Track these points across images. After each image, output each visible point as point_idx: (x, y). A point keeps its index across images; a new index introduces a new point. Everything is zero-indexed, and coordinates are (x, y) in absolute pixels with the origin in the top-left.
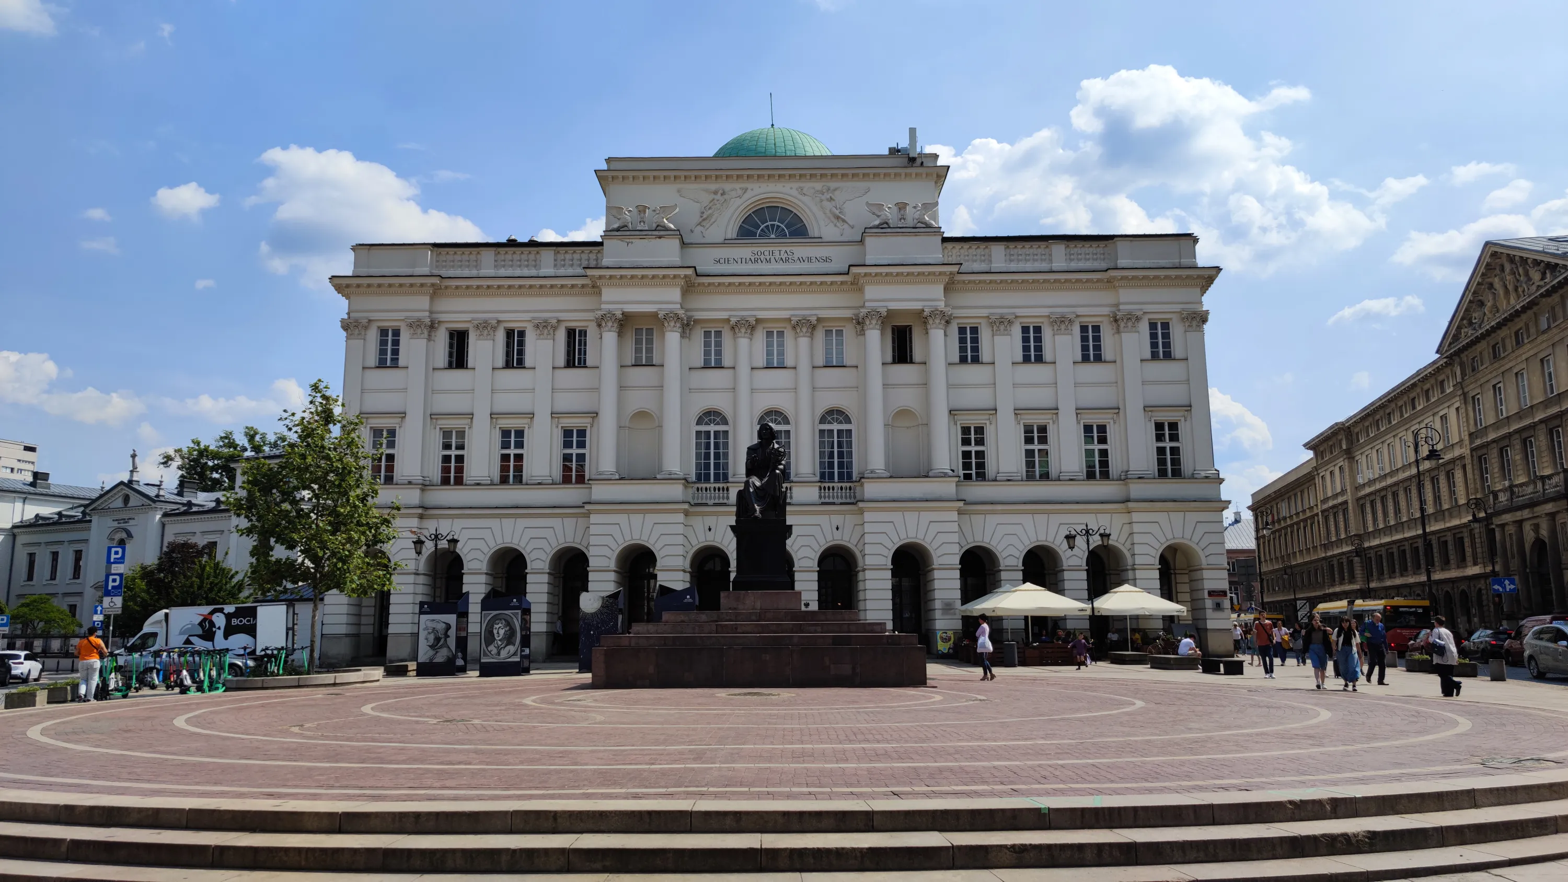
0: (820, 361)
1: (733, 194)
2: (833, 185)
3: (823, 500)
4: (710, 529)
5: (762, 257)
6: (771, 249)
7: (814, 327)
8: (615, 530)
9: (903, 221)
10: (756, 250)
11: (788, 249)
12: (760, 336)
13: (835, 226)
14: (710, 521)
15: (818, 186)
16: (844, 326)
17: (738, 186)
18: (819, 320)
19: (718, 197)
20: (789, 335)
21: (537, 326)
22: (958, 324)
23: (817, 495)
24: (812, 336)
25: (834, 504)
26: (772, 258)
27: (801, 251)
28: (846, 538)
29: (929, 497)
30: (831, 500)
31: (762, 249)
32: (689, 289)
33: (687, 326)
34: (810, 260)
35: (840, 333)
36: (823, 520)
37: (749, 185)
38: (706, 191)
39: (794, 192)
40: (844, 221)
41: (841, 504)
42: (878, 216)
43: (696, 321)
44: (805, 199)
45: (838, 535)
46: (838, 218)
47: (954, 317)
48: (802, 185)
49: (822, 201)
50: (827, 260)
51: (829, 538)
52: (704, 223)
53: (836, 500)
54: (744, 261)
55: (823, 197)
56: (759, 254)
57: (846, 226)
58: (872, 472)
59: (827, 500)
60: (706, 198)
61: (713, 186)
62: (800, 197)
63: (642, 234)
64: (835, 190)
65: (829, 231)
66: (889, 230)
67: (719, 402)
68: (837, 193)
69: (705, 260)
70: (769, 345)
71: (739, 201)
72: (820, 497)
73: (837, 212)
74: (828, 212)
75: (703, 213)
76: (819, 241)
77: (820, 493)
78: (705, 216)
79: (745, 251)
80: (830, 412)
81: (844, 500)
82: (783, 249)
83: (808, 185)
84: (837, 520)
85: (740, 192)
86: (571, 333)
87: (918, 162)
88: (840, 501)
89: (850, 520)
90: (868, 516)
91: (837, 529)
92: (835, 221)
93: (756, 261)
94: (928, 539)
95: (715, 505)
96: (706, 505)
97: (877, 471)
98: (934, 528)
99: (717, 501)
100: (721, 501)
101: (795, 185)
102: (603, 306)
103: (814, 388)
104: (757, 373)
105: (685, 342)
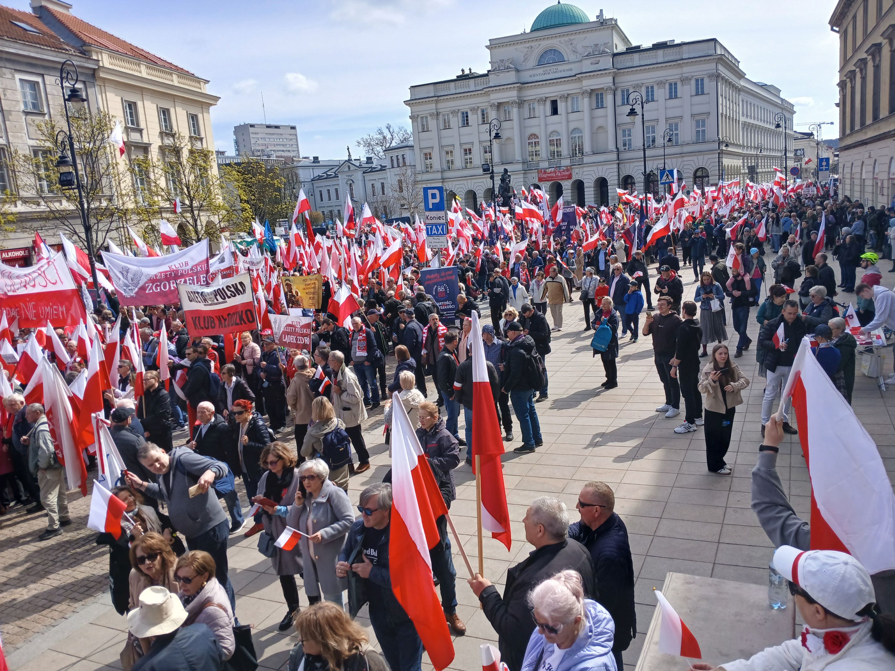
0: (570, 111)
2: (572, 37)
3: (572, 164)
5: (547, 73)
6: (550, 68)
9: (596, 51)
10: (545, 69)
11: (557, 67)
13: (574, 55)
14: (533, 175)
15: (567, 38)
16: (579, 96)
17: (537, 43)
18: (569, 95)
20: (559, 102)
21: (471, 110)
22: (621, 89)
23: (569, 162)
24: (567, 102)
26: (550, 72)
27: (561, 68)
28: (581, 177)
29: (607, 160)
31: (547, 69)
32: (520, 89)
33: (520, 103)
34: (564, 71)
35: (577, 98)
37: (541, 43)
38: (525, 47)
39: (558, 43)
41: (578, 165)
42: (587, 51)
43: (525, 102)
44: (562, 45)
45: (578, 176)
46: (575, 51)
47: (619, 88)
48: (560, 39)
49: (568, 45)
50: (571, 70)
51: (575, 178)
52: (525, 61)
53: (576, 164)
54: (540, 75)
55: (569, 43)
56: (545, 71)
57: (577, 55)
60: (525, 51)
61: (527, 45)
62: (560, 45)
63: (502, 71)
65: (572, 58)
66: (591, 57)
67: (535, 131)
68: (574, 40)
69: (526, 76)
70: (552, 106)
71: (538, 49)
73: (574, 49)
75: (524, 57)
76: (568, 63)
77: (571, 162)
79: (541, 71)
80: (574, 129)
82: (555, 68)
83: (562, 39)
84: (577, 170)
86: (483, 111)
87: (604, 23)
88: (578, 163)
89: (582, 170)
90: (586, 169)
91: (577, 174)
92: (573, 53)
93: (543, 75)
95: (535, 169)
97: (589, 151)
98: (609, 171)
100: (537, 168)
101: (558, 40)
102: (491, 101)
103: (568, 122)
104: (548, 118)
105: (521, 110)
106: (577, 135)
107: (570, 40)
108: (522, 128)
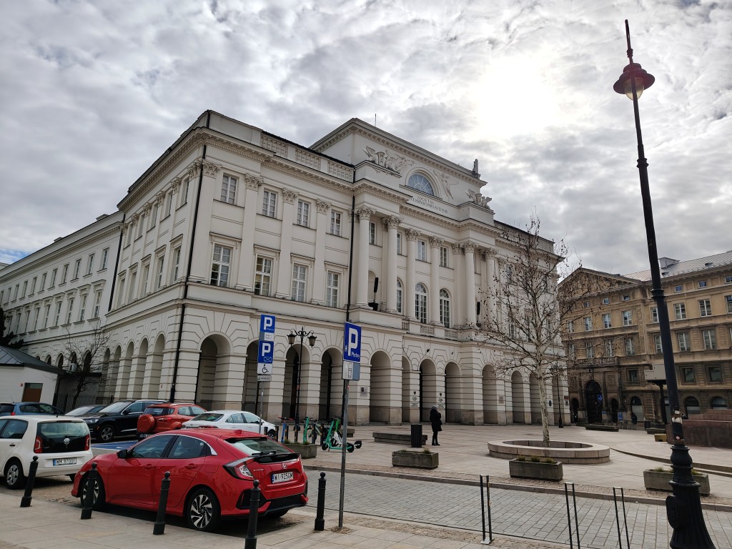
1: (409, 163)
2: (446, 175)
5: (422, 201)
6: (425, 198)
9: (479, 203)
10: (419, 196)
13: (446, 194)
15: (441, 173)
16: (448, 247)
17: (411, 159)
19: (403, 161)
20: (427, 246)
23: (443, 334)
27: (436, 203)
34: (440, 209)
35: (445, 250)
37: (416, 161)
38: (399, 156)
39: (432, 172)
40: (450, 194)
42: (472, 197)
44: (436, 177)
46: (448, 191)
48: (435, 169)
49: (443, 181)
50: (446, 211)
51: (449, 358)
54: (415, 200)
55: (443, 179)
56: (420, 198)
57: (450, 197)
61: (401, 155)
63: (384, 169)
64: (447, 177)
65: (444, 196)
66: (476, 206)
67: (402, 276)
68: (448, 179)
70: (419, 248)
73: (448, 188)
74: (444, 187)
79: (415, 195)
82: (430, 200)
85: (411, 163)
86: (333, 214)
91: (452, 354)
93: (419, 202)
101: (433, 169)
107: (444, 176)
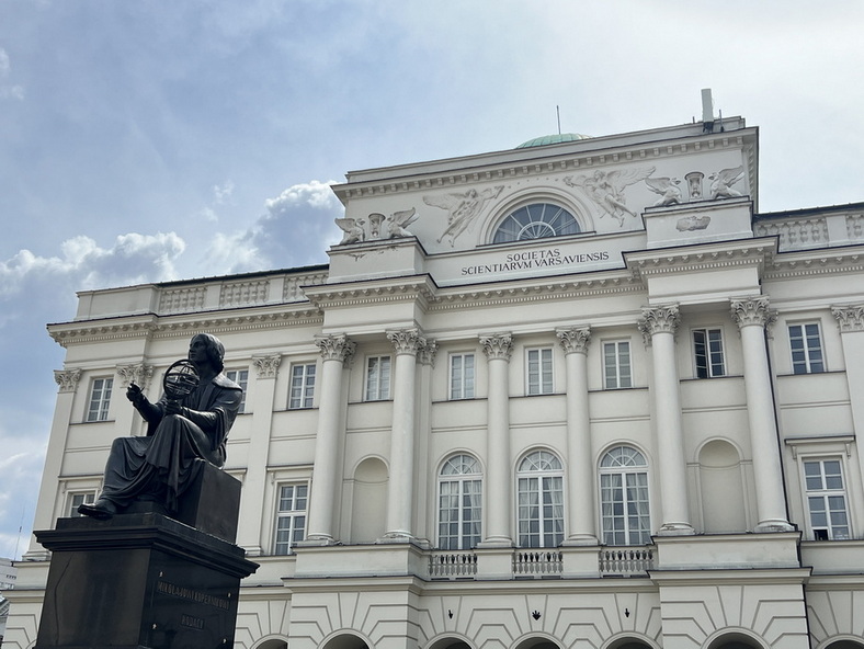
0: (598, 384)
1: (488, 195)
2: (607, 170)
3: (605, 572)
4: (451, 615)
5: (520, 262)
6: (531, 251)
7: (587, 340)
8: (319, 615)
9: (696, 195)
10: (513, 253)
11: (552, 249)
12: (520, 358)
13: (613, 216)
14: (452, 603)
15: (589, 173)
16: (630, 338)
17: (491, 186)
18: (593, 331)
19: (469, 199)
20: (556, 352)
21: (258, 365)
22: (788, 322)
23: (597, 564)
24: (586, 353)
25: (620, 577)
26: (533, 263)
27: (567, 250)
28: (640, 628)
29: (756, 564)
30: (617, 572)
31: (520, 252)
32: (426, 304)
33: (426, 350)
34: (580, 259)
35: (624, 346)
36: (605, 600)
37: (506, 183)
38: (455, 195)
39: (561, 184)
40: (623, 209)
41: (632, 577)
42: (663, 194)
43: (440, 345)
44: (574, 190)
45: (628, 624)
46: (615, 206)
47: (780, 314)
48: (569, 174)
49: (594, 189)
50: (603, 256)
51: (615, 629)
52: (452, 231)
53: (623, 572)
54: (498, 268)
55: (596, 185)
56: (517, 258)
57: (626, 215)
58: (670, 527)
59: (611, 572)
60: (455, 203)
61: (463, 190)
62: (569, 189)
63: (373, 246)
64: (610, 174)
65: (605, 223)
66: (677, 207)
67: (470, 442)
68: (614, 177)
69: (449, 272)
70: (533, 367)
71: (494, 202)
72: (602, 568)
73: (614, 200)
74: (602, 200)
75: (451, 219)
76: (593, 236)
77: (601, 561)
78: (453, 223)
79: (500, 258)
80: (615, 449)
81: (636, 572)
82: (547, 249)
83: (575, 175)
84: (627, 600)
85: (495, 192)
86: (297, 370)
87: (717, 128)
88: (630, 572)
89: (645, 601)
90: (666, 593)
91: (627, 614)
92: (612, 210)
93: (513, 267)
94: (759, 628)
95: (459, 580)
96: (446, 580)
97: (676, 527)
98: (768, 611)
99: (461, 575)
100: (467, 575)
101: (562, 176)
102: (325, 331)
103: (590, 420)
104: (516, 404)
105: (426, 370)
106: (623, 469)
107: (602, 176)
108: (421, 431)
